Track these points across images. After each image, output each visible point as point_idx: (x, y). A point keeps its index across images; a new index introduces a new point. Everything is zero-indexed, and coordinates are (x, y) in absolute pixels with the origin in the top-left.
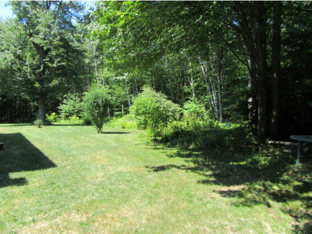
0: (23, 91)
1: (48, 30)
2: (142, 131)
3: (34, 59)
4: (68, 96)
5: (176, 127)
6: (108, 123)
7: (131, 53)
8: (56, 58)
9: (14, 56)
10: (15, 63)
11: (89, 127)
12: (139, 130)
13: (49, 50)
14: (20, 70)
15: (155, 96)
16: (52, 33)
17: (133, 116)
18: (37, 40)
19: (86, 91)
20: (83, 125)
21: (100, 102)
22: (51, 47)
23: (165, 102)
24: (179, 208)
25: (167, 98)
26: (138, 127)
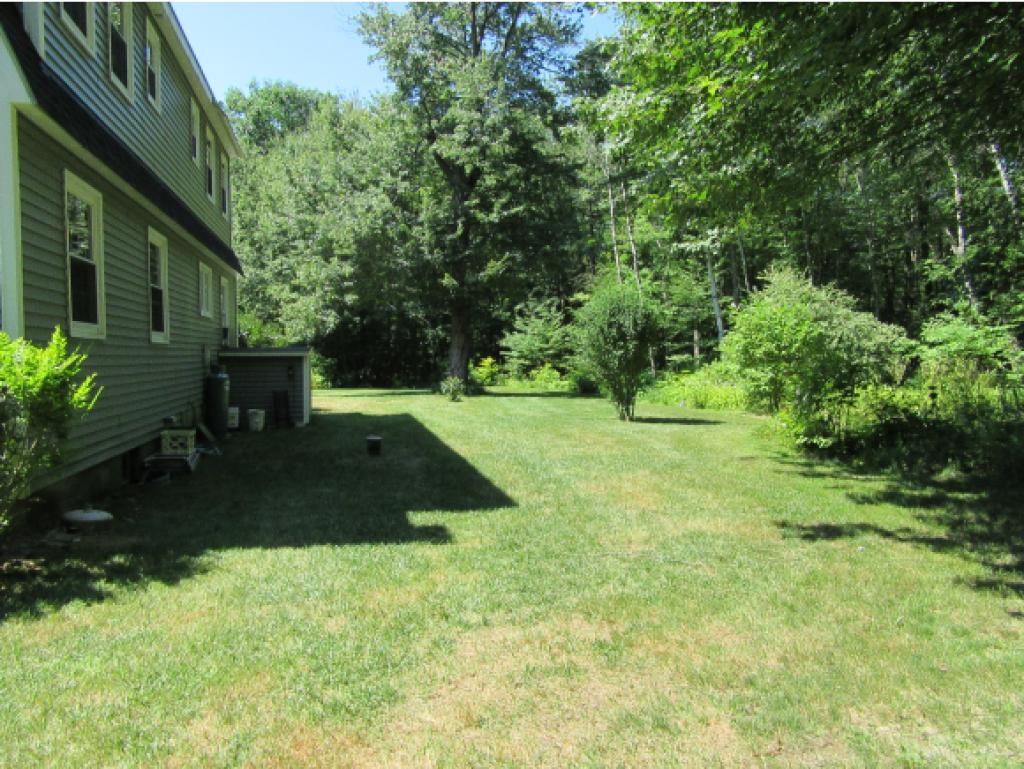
0: (411, 297)
1: (477, 116)
2: (764, 417)
3: (439, 202)
4: (527, 306)
5: (889, 408)
6: (649, 390)
7: (729, 164)
8: (497, 196)
9: (392, 200)
10: (394, 218)
11: (593, 401)
12: (754, 416)
13: (477, 173)
14: (404, 237)
15: (810, 300)
16: (488, 122)
17: (734, 367)
18: (448, 147)
19: (582, 290)
20: (573, 394)
21: (628, 323)
22: (486, 165)
23: (847, 318)
24: (885, 645)
25: (858, 304)
26: (751, 404)
